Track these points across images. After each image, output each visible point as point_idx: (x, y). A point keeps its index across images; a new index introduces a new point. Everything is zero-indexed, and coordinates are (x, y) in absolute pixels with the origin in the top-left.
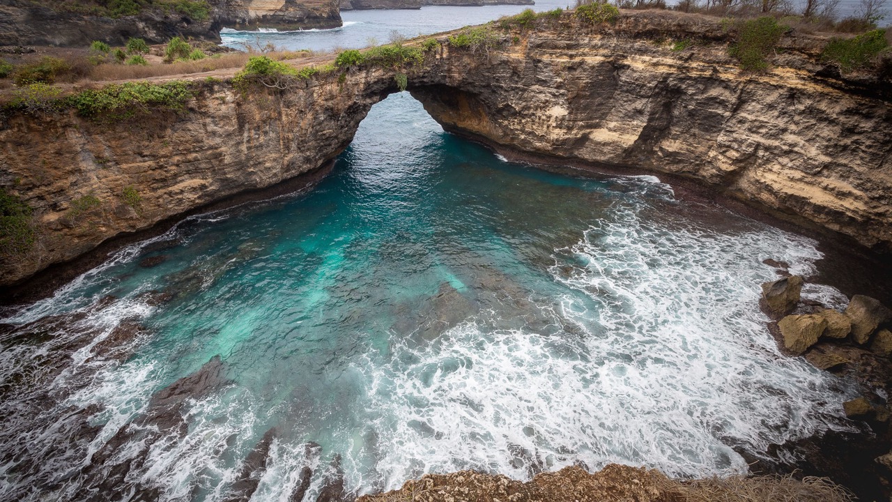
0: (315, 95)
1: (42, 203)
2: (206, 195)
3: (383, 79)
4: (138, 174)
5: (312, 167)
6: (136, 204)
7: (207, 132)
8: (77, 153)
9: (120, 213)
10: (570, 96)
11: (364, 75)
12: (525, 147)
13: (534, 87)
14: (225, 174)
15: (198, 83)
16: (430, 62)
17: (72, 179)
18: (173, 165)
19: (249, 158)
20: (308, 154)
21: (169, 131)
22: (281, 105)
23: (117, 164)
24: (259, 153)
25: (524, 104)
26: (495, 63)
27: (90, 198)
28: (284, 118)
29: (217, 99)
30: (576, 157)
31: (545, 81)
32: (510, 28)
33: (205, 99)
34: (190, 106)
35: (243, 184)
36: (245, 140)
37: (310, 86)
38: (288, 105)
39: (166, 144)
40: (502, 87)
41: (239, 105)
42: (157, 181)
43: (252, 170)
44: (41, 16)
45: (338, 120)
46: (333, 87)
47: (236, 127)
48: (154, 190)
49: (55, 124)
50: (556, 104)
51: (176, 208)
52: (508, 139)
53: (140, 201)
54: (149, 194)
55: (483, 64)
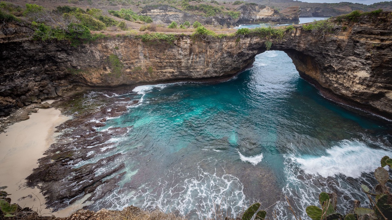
0: (224, 46)
1: (127, 66)
2: (173, 76)
3: (259, 43)
4: (154, 63)
5: (217, 75)
6: (151, 73)
7: (178, 53)
8: (139, 53)
9: (146, 74)
10: (374, 65)
11: (249, 40)
12: (336, 92)
13: (350, 57)
14: (181, 70)
15: (179, 35)
16: (287, 37)
17: (136, 60)
18: (165, 62)
19: (191, 66)
20: (216, 69)
21: (167, 51)
22: (208, 48)
23: (149, 58)
24: (196, 65)
25: (341, 66)
26: (327, 41)
27: (139, 68)
28: (208, 53)
29: (184, 42)
30: (370, 106)
31: (359, 55)
32: (342, 21)
33: (180, 41)
34: (175, 43)
35: (187, 75)
36: (191, 59)
37: (222, 41)
38: (211, 48)
39: (164, 55)
40: (329, 55)
41: (191, 45)
42: (159, 67)
43: (192, 70)
44: (187, 16)
45: (233, 58)
46: (233, 43)
47: (188, 53)
48: (157, 69)
49: (135, 43)
50: (363, 69)
51: (162, 77)
52: (327, 85)
53: (152, 72)
54: (156, 70)
55: (320, 41)
